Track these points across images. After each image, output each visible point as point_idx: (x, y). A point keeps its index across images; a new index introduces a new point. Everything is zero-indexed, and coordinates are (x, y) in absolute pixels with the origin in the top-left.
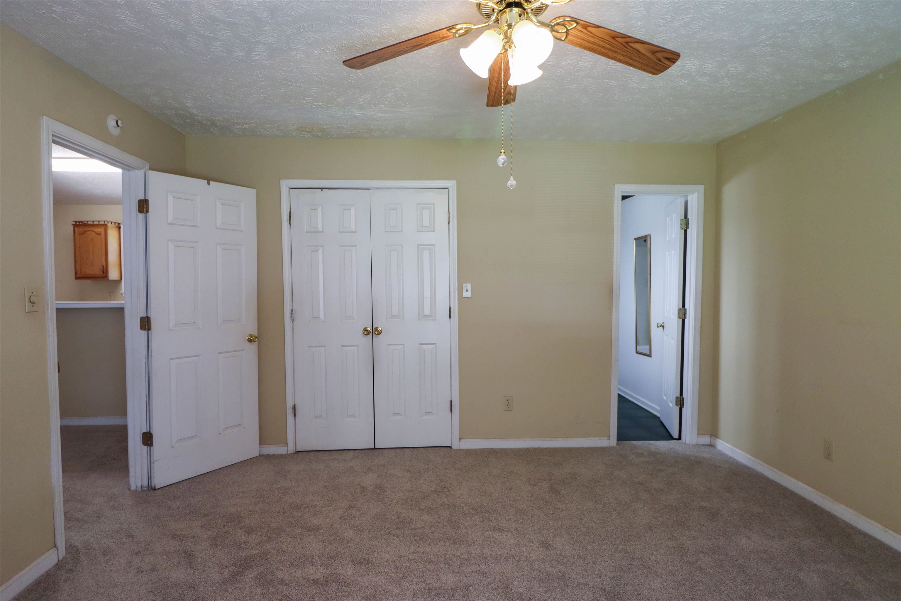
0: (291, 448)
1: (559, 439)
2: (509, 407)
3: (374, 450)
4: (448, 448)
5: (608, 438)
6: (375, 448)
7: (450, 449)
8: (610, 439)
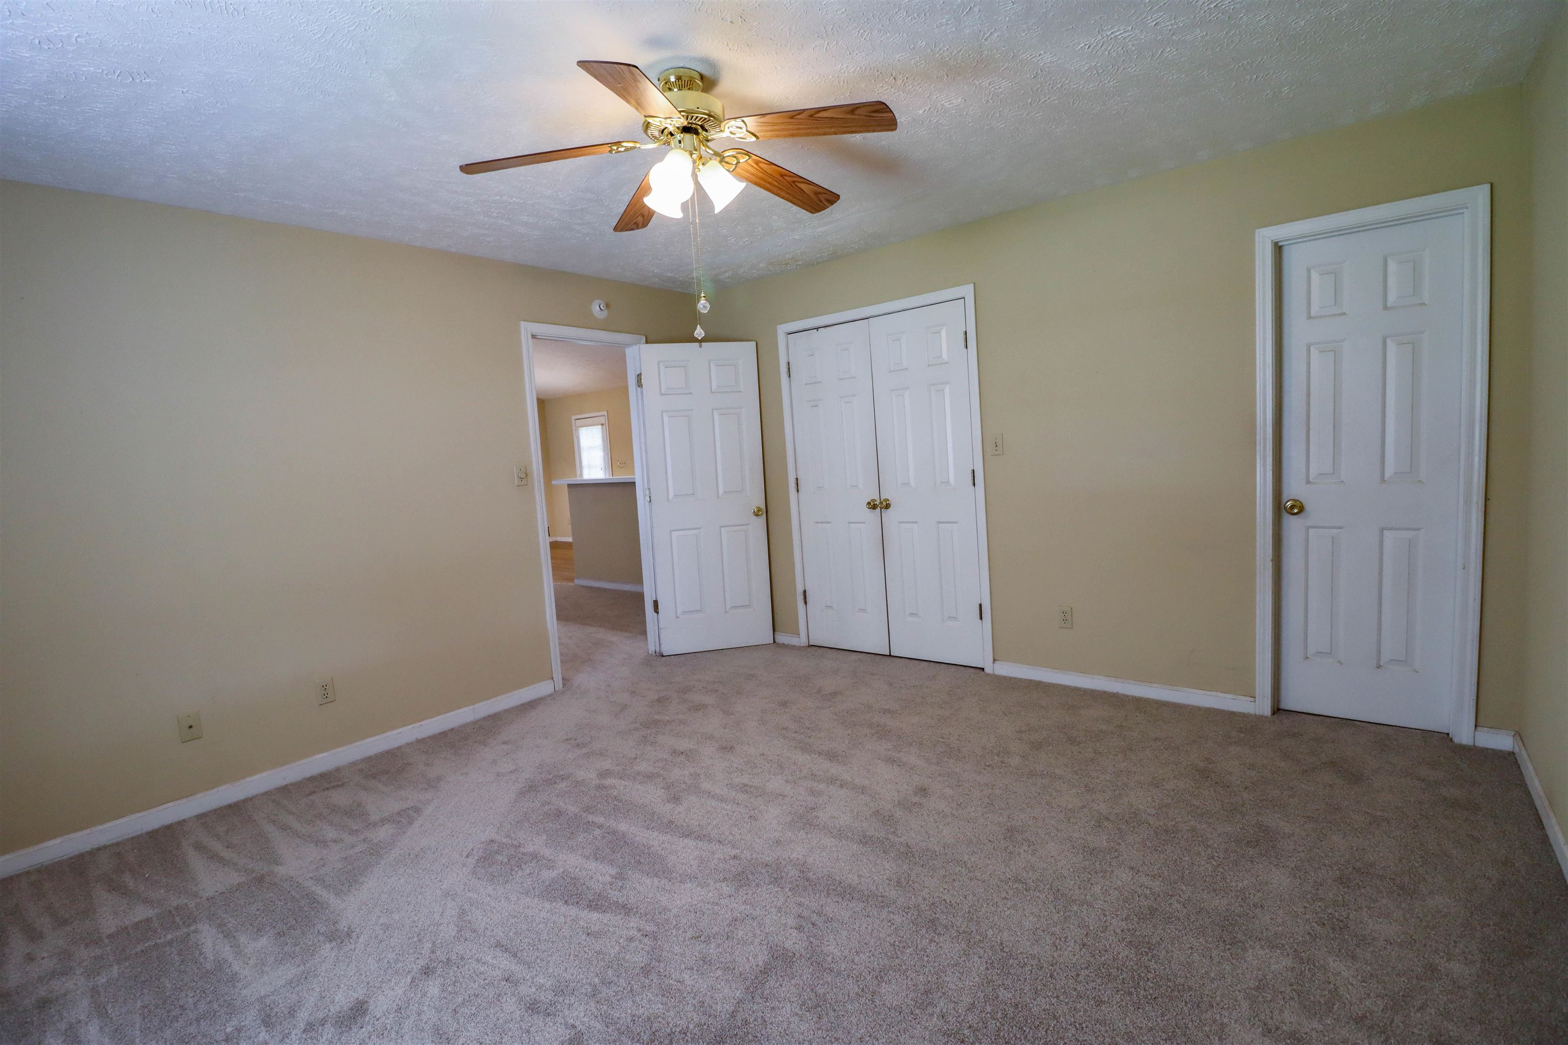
0: (802, 641)
1: (1155, 685)
2: (1067, 622)
3: (888, 657)
4: (978, 671)
5: (1252, 699)
6: (890, 655)
7: (982, 673)
8: (1255, 701)
